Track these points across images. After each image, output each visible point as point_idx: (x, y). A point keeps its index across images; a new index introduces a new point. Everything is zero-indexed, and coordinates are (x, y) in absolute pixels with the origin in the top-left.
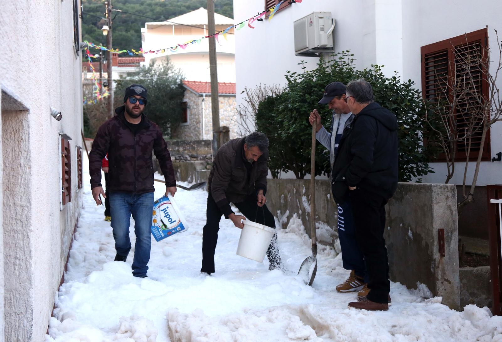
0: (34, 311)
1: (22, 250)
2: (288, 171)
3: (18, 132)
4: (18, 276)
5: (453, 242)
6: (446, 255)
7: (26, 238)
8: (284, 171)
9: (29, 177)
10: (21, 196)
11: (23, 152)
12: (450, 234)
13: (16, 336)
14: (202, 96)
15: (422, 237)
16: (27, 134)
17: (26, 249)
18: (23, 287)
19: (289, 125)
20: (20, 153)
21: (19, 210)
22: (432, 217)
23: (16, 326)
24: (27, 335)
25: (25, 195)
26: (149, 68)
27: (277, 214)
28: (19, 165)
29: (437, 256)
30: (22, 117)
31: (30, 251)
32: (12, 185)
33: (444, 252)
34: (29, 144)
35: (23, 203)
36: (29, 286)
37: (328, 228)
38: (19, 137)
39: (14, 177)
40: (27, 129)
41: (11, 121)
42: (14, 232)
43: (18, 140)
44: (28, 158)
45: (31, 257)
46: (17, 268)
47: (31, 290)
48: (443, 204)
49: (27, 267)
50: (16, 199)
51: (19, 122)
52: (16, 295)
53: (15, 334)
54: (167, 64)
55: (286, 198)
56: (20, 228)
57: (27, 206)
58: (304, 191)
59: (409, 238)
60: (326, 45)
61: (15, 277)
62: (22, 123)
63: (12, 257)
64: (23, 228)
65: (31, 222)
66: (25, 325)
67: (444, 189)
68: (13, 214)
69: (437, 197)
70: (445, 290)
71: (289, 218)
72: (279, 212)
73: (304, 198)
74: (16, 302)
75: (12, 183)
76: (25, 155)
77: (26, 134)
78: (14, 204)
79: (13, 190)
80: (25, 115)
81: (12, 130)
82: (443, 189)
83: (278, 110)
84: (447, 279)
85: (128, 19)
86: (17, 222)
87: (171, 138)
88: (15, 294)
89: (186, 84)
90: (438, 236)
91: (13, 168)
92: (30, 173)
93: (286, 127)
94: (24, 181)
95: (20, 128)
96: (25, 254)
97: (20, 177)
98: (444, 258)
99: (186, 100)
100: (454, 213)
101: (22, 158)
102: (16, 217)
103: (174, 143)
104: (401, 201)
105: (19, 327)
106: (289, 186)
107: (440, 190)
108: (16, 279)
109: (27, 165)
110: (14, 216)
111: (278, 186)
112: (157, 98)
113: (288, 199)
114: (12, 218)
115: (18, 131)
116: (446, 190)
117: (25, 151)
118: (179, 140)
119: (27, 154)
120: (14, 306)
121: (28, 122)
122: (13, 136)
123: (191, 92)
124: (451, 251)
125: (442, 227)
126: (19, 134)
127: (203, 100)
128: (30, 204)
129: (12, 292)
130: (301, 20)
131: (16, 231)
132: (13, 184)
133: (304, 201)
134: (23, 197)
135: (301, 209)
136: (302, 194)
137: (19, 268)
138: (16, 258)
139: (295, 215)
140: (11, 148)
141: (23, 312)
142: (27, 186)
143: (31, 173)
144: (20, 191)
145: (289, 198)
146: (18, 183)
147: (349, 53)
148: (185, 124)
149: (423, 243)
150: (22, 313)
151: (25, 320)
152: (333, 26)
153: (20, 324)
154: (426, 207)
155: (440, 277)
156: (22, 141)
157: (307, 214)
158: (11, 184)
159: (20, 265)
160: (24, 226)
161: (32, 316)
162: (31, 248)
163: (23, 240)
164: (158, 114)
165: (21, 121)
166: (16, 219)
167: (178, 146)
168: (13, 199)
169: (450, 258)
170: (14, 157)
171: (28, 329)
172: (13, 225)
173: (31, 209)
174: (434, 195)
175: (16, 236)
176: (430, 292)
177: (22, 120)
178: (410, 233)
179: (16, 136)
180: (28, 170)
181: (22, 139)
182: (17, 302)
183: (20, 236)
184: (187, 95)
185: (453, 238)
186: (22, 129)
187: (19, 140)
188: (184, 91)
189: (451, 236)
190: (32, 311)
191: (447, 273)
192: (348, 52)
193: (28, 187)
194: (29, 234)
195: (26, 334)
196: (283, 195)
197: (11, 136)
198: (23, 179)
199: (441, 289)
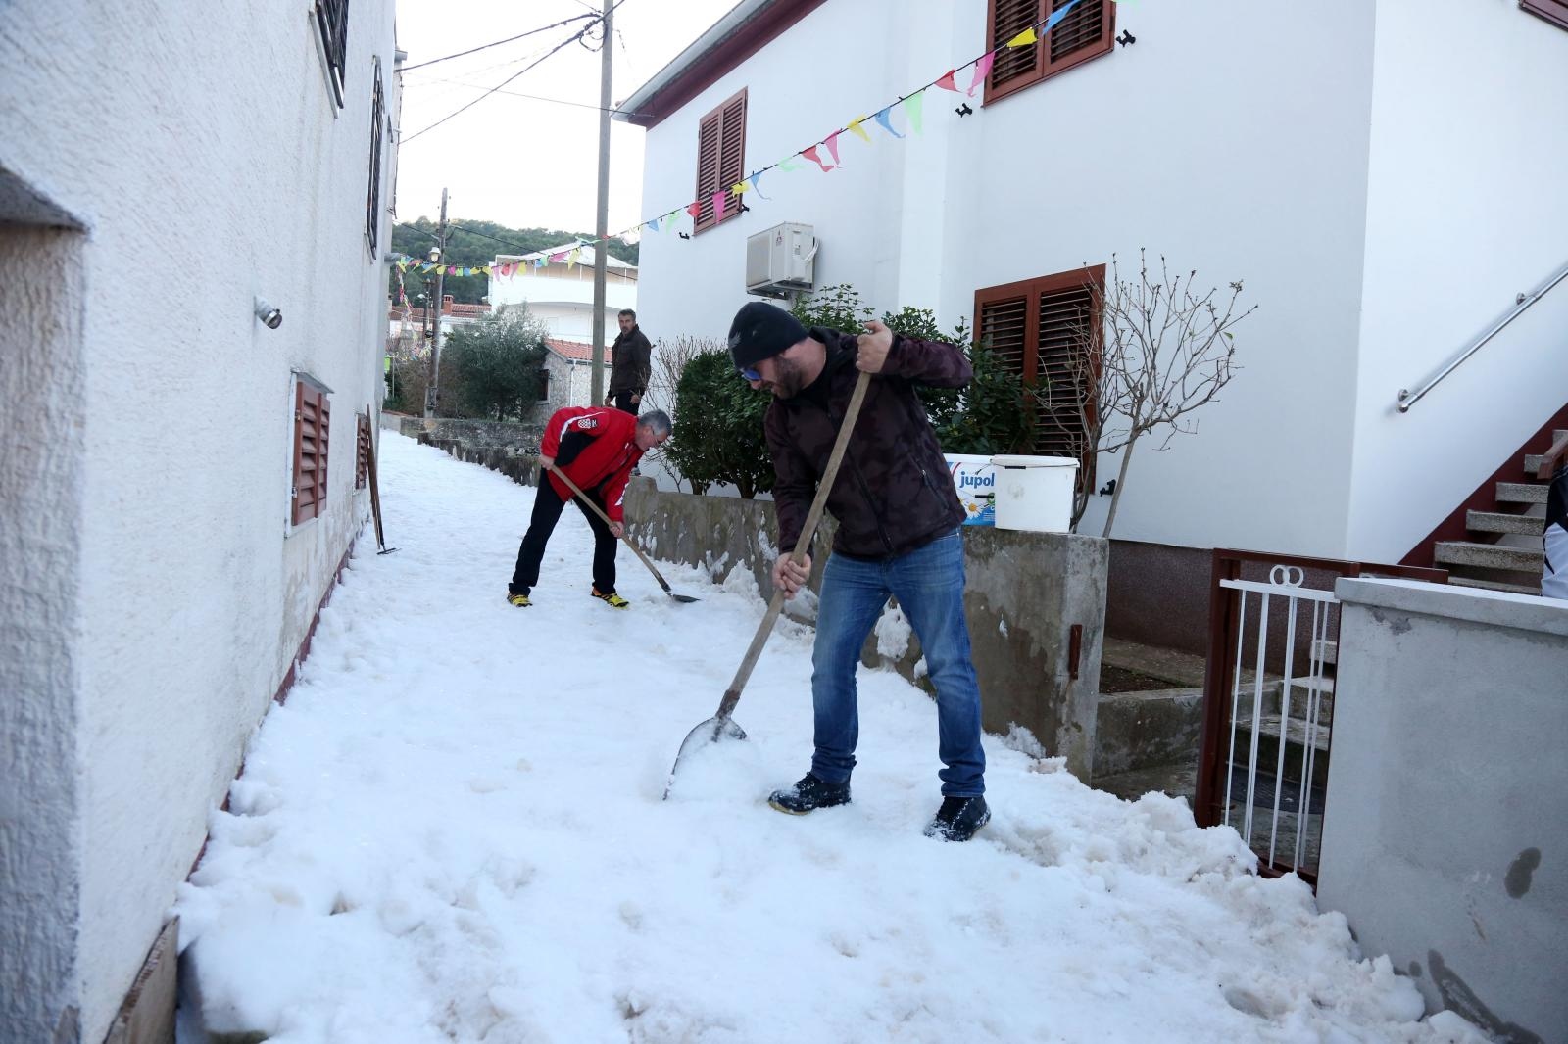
0: (82, 888)
1: (42, 695)
2: (725, 484)
3: (43, 300)
4: (27, 780)
5: (1093, 651)
6: (1080, 674)
7: (57, 655)
8: (719, 482)
9: (77, 454)
10: (46, 518)
11: (59, 369)
12: (1090, 635)
13: (20, 967)
14: (571, 362)
15: (1032, 638)
16: (74, 308)
17: (56, 691)
18: (43, 813)
19: (743, 403)
20: (47, 371)
21: (37, 561)
22: (1062, 601)
23: (17, 935)
24: (58, 964)
25: (60, 513)
26: (496, 317)
27: (705, 555)
28: (42, 413)
29: (1062, 676)
30: (60, 250)
31: (72, 700)
32: (14, 478)
33: (1076, 670)
34: (81, 342)
35: (52, 540)
36: (67, 810)
37: (810, 593)
38: (45, 319)
39: (24, 452)
40: (78, 294)
41: (22, 260)
42: (14, 636)
43: (42, 328)
44: (76, 389)
45: (74, 719)
46: (24, 751)
47: (71, 822)
48: (1084, 576)
49: (59, 750)
50: (26, 525)
51: (50, 267)
52: (19, 838)
53: (16, 963)
54: (524, 312)
55: (723, 531)
56: (37, 622)
57: (64, 551)
58: (763, 521)
59: (1000, 634)
60: (802, 279)
61: (18, 779)
62: (60, 270)
63: (9, 716)
64: (47, 624)
65: (79, 602)
66: (50, 934)
67: (1090, 546)
68: (15, 576)
69: (1076, 561)
70: (1071, 743)
71: (728, 566)
72: (708, 553)
73: (762, 535)
74: (21, 862)
75: (14, 469)
76: (66, 381)
77: (71, 311)
78: (21, 541)
79: (19, 493)
80: (73, 244)
81: (23, 291)
82: (1086, 546)
83: (720, 377)
84: (1077, 723)
85: (471, 254)
86: (26, 602)
87: (521, 421)
88: (15, 836)
89: (549, 344)
90: (1069, 638)
91: (21, 422)
92: (82, 443)
93: (737, 407)
94: (59, 467)
95: (53, 288)
96: (53, 707)
97: (43, 452)
98: (1076, 681)
99: (546, 367)
100: (1101, 593)
101: (54, 387)
102: (23, 587)
103: (525, 429)
104: (986, 562)
105: (30, 938)
106: (732, 510)
107: (1082, 548)
108: (20, 789)
109: (71, 413)
110: (18, 582)
111: (710, 508)
112: (505, 361)
113: (729, 532)
114: (11, 589)
115: (44, 295)
116: (1092, 549)
117: (65, 365)
118: (534, 425)
119: (74, 378)
120: (13, 873)
121: (82, 268)
122: (25, 312)
123: (556, 356)
124: (1089, 668)
125: (1079, 622)
126: (49, 307)
127: (573, 369)
128: (77, 546)
129: (7, 828)
130: (759, 236)
131: (23, 633)
132: (17, 474)
133: (763, 539)
134: (52, 520)
135: (753, 553)
136: (758, 527)
137: (31, 752)
138: (22, 720)
139: (741, 563)
140: (16, 353)
141: (41, 891)
142: (67, 483)
143: (85, 440)
144: (43, 501)
145: (731, 531)
146: (34, 472)
147: (852, 290)
148: (545, 402)
149: (1034, 650)
150: (40, 896)
151: (52, 919)
152: (815, 249)
153: (31, 927)
154: (1048, 579)
155: (1064, 719)
156: (55, 330)
157: (765, 563)
158: (9, 473)
159: (35, 742)
160: (52, 615)
161: (76, 905)
162: (75, 689)
163: (48, 662)
164: (504, 384)
165: (56, 263)
166: (24, 592)
167: (531, 433)
168: (18, 524)
169: (1085, 683)
170: (25, 383)
171: (59, 945)
172: (14, 610)
173: (77, 560)
174: (1071, 557)
175: (22, 647)
176: (1039, 745)
177: (62, 259)
178: (1002, 627)
179: (36, 314)
180: (73, 432)
181: (56, 325)
182: (25, 861)
183: (39, 649)
184: (550, 360)
185: (1095, 643)
186: (60, 291)
187: (48, 326)
188: (546, 354)
189: (1092, 639)
190: (77, 887)
191: (1078, 709)
192: (849, 287)
193: (70, 487)
194: (69, 643)
195: (54, 962)
196: (718, 526)
197: (17, 311)
198: (53, 462)
199: (1063, 742)
